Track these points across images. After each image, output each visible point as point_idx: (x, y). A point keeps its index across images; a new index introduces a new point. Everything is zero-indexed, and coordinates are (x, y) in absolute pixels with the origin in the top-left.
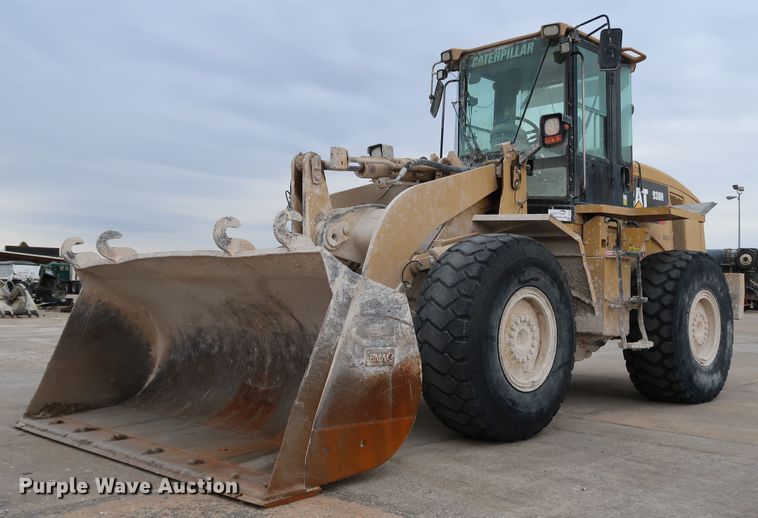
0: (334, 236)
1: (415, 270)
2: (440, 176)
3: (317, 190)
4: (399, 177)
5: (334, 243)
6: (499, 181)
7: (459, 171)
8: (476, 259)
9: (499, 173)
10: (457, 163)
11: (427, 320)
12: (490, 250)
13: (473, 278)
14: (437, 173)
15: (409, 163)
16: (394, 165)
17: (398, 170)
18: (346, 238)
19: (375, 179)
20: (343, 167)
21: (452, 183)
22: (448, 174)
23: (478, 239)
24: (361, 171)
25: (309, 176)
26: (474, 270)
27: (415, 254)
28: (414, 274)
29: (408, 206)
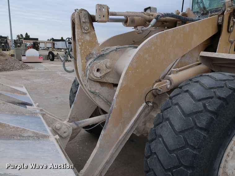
0: (98, 70)
1: (155, 94)
2: (180, 25)
3: (87, 38)
4: (150, 26)
5: (98, 75)
6: (220, 27)
7: (193, 21)
8: (205, 106)
9: (220, 21)
10: (192, 16)
11: (155, 153)
12: (220, 98)
13: (201, 129)
14: (178, 22)
15: (158, 16)
16: (148, 17)
17: (150, 21)
18: (109, 70)
19: (135, 27)
20: (104, 19)
21: (188, 30)
22: (185, 23)
23: (206, 81)
24: (125, 22)
25: (79, 27)
26: (203, 121)
27: (156, 82)
28: (155, 96)
29: (153, 48)
